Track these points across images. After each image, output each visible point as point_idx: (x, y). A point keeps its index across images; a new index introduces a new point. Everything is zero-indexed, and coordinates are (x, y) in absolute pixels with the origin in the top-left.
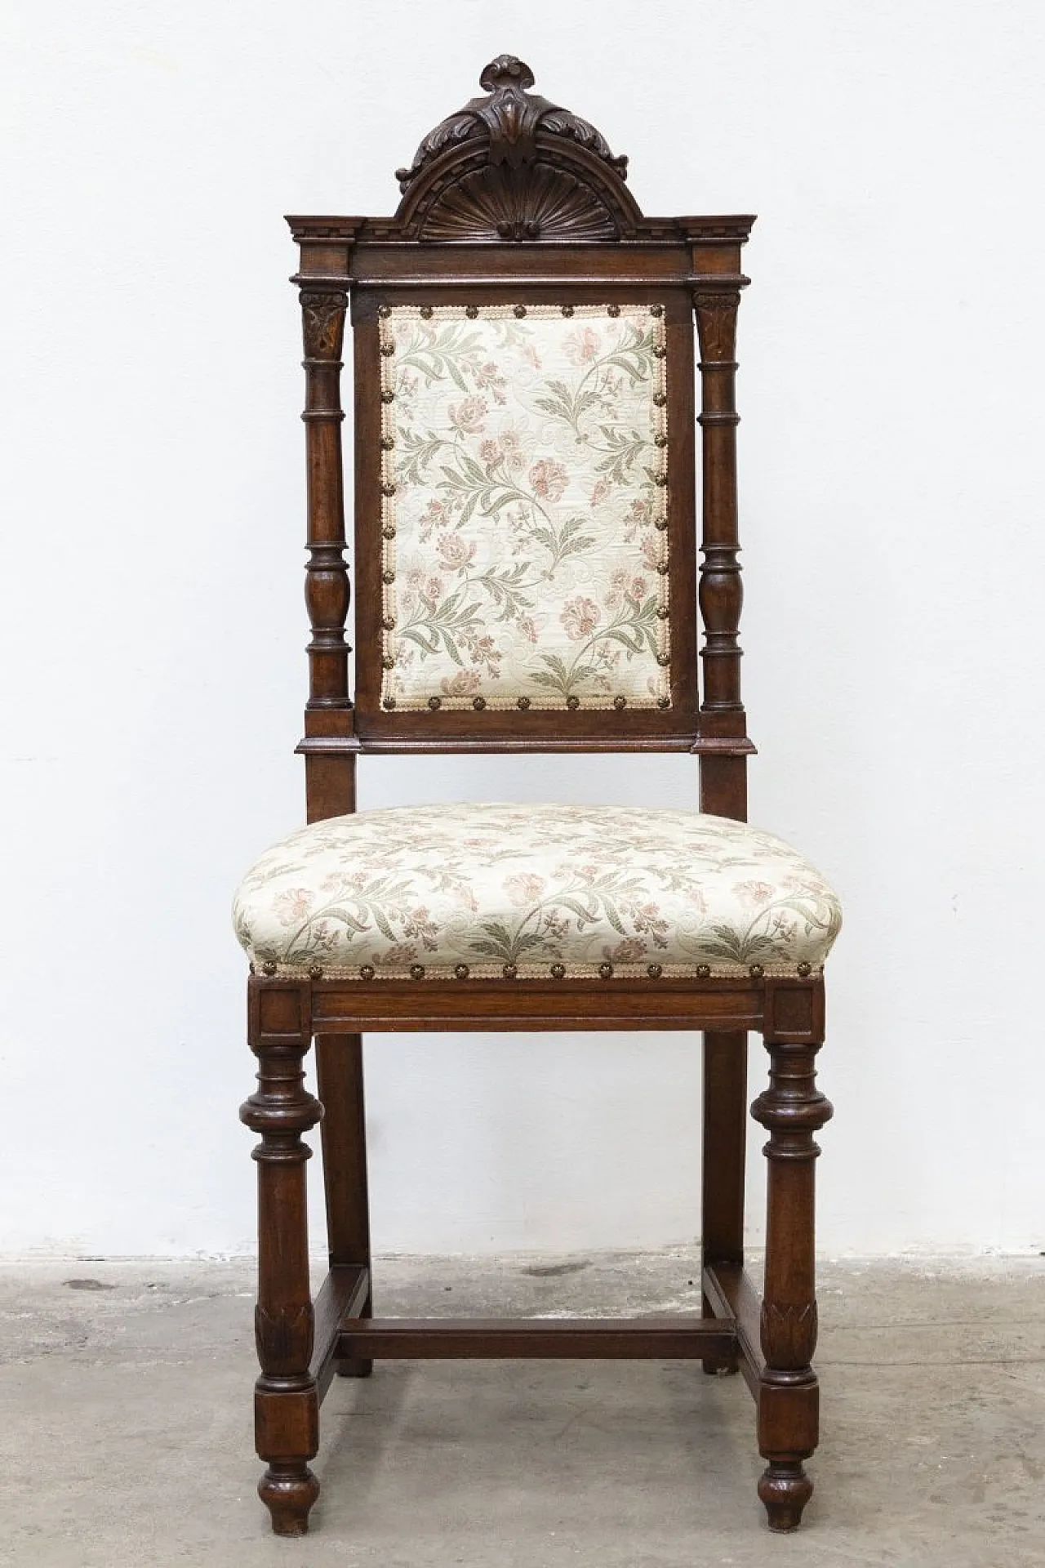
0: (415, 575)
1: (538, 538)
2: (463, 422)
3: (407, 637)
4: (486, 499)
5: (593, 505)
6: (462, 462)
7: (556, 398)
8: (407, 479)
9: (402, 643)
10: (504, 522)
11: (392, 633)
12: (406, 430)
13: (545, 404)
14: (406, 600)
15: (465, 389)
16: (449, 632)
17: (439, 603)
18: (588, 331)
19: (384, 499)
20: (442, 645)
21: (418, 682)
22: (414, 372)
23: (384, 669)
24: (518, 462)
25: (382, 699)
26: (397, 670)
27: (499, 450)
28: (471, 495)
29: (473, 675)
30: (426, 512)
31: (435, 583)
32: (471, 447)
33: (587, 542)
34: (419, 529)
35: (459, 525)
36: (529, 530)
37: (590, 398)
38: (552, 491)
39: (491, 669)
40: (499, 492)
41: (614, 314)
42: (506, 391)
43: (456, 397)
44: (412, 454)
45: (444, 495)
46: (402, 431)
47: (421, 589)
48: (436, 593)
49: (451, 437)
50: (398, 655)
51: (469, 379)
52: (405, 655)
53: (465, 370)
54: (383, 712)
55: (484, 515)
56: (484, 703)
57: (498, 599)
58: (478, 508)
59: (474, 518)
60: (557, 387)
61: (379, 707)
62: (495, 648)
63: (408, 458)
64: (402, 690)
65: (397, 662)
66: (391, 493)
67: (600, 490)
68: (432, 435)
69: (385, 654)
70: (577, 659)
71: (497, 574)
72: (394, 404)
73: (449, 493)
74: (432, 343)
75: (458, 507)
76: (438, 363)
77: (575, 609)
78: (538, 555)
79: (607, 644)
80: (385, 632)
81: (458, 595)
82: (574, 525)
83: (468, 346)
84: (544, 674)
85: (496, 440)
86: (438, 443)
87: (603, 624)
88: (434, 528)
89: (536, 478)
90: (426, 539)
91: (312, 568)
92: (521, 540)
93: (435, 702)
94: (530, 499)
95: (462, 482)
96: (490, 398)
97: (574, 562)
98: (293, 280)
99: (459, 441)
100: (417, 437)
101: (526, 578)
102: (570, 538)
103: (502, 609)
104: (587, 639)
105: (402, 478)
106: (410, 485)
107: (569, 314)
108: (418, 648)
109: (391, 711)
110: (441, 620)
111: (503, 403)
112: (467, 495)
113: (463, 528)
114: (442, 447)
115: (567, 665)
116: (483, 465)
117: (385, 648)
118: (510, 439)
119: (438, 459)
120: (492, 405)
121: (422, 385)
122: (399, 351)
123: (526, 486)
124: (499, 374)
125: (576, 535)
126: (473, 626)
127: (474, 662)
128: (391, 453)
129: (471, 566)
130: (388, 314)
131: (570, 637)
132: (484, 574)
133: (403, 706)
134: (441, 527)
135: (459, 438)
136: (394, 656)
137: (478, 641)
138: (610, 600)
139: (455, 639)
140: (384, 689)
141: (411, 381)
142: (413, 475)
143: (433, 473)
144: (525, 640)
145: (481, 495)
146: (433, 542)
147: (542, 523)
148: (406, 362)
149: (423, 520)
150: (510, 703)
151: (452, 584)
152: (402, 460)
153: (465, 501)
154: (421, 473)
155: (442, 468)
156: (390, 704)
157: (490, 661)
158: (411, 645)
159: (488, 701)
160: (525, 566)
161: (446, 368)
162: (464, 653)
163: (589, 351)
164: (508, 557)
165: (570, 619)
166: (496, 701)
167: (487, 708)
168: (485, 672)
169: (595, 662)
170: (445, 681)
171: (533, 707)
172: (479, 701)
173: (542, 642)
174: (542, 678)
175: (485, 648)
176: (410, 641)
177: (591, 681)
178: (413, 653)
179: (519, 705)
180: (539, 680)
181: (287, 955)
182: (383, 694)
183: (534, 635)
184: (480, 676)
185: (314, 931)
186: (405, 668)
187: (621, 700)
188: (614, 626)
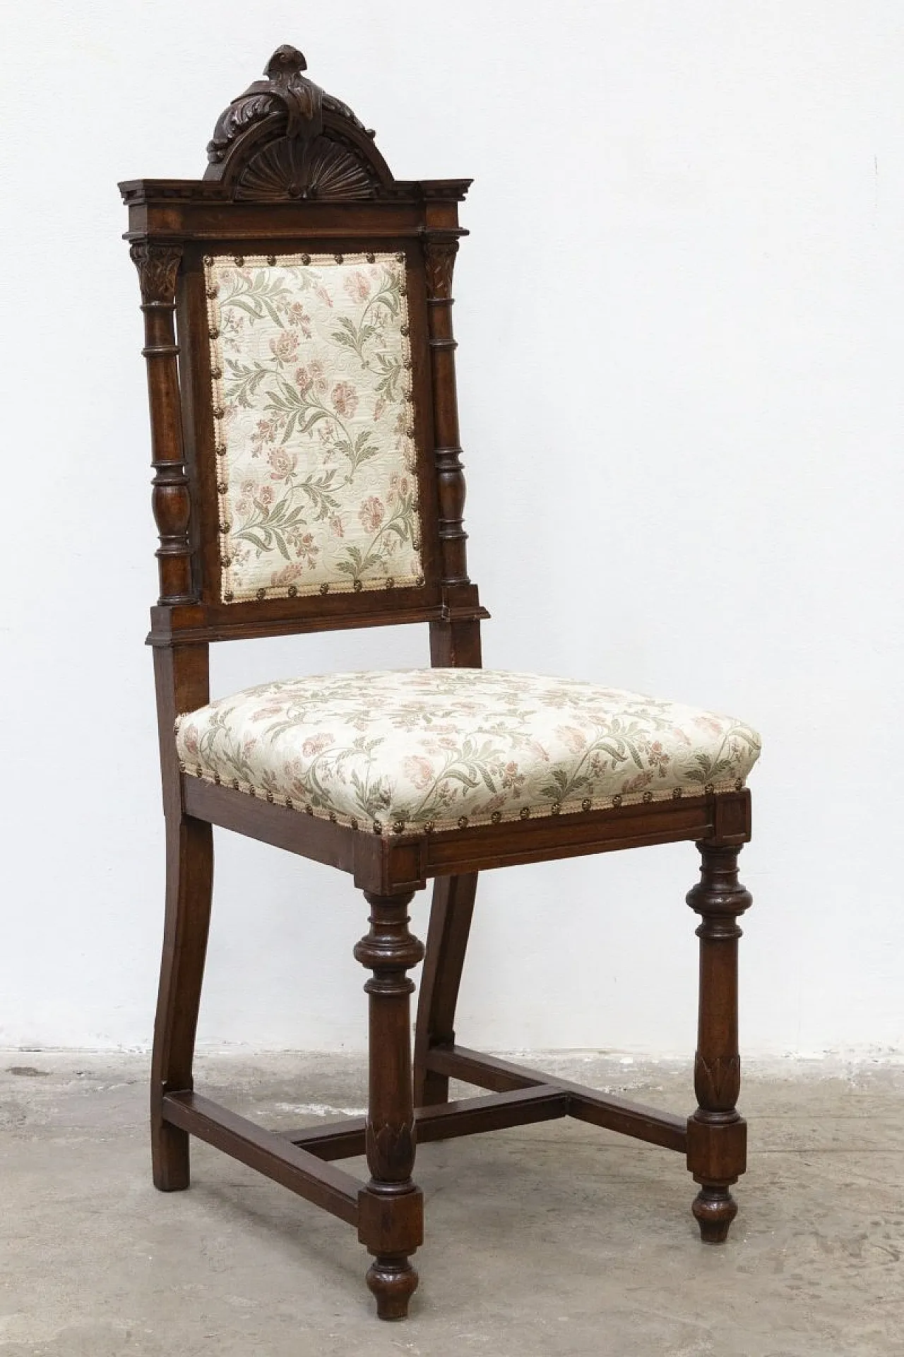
0: (248, 486)
1: (341, 449)
2: (282, 353)
3: (243, 538)
4: (302, 417)
5: (375, 419)
6: (282, 386)
7: (346, 331)
8: (237, 403)
9: (239, 544)
10: (316, 436)
11: (229, 535)
12: (234, 362)
13: (339, 337)
14: (241, 507)
15: (281, 326)
16: (279, 531)
17: (271, 507)
18: (359, 275)
19: (216, 421)
20: (274, 544)
22: (238, 313)
23: (223, 567)
24: (323, 386)
25: (223, 593)
26: (234, 567)
27: (309, 376)
28: (291, 414)
29: (297, 568)
30: (256, 430)
31: (267, 491)
32: (288, 374)
33: (373, 451)
34: (251, 446)
35: (284, 441)
36: (334, 442)
37: (369, 331)
38: (348, 409)
39: (310, 562)
40: (311, 412)
41: (372, 260)
42: (311, 326)
43: (275, 332)
44: (242, 382)
45: (270, 416)
46: (230, 362)
47: (255, 496)
48: (268, 500)
49: (272, 366)
50: (234, 554)
51: (283, 318)
52: (241, 553)
53: (280, 310)
54: (224, 604)
55: (301, 431)
56: (295, 592)
57: (316, 502)
58: (297, 427)
59: (295, 434)
60: (346, 322)
61: (221, 600)
62: (314, 543)
63: (237, 385)
64: (240, 584)
65: (234, 561)
66: (220, 416)
67: (379, 407)
68: (257, 365)
69: (223, 554)
70: (370, 549)
71: (314, 481)
72: (220, 340)
73: (275, 414)
74: (250, 287)
75: (282, 425)
76: (258, 304)
77: (368, 506)
78: (341, 462)
79: (389, 535)
80: (222, 535)
81: (285, 501)
82: (364, 436)
83: (278, 289)
84: (347, 563)
85: (307, 369)
86: (262, 372)
87: (386, 519)
88: (264, 444)
89: (336, 398)
90: (258, 454)
91: (158, 484)
92: (329, 452)
93: (262, 592)
94: (333, 416)
95: (284, 405)
96: (300, 333)
97: (366, 467)
98: (124, 237)
99: (280, 370)
100: (245, 367)
101: (334, 483)
102: (362, 448)
103: (318, 510)
104: (377, 531)
105: (231, 403)
106: (241, 408)
107: (340, 261)
108: (254, 548)
109: (230, 603)
110: (274, 521)
111: (309, 336)
112: (288, 416)
113: (286, 444)
114: (267, 375)
115: (363, 554)
116: (298, 389)
117: (222, 549)
118: (316, 366)
119: (264, 385)
120: (302, 339)
121: (246, 323)
122: (223, 295)
123: (330, 406)
124: (304, 312)
125: (366, 445)
126: (298, 526)
127: (298, 556)
128: (220, 382)
129: (294, 475)
130: (212, 263)
131: (366, 530)
132: (304, 481)
133: (240, 598)
134: (270, 443)
135: (279, 367)
136: (230, 556)
137: (302, 538)
138: (390, 499)
139: (285, 537)
140: (223, 584)
141: (236, 319)
142: (243, 401)
143: (259, 398)
144: (336, 535)
145: (299, 413)
146: (263, 457)
147: (343, 437)
148: (229, 304)
149: (253, 438)
150: (315, 590)
151: (281, 491)
152: (231, 387)
153: (287, 421)
154: (249, 398)
155: (268, 393)
156: (230, 597)
157: (310, 555)
158: (247, 545)
159: (300, 589)
160: (333, 472)
161: (264, 307)
162: (292, 550)
163: (364, 292)
164: (321, 467)
165: (366, 516)
166: (306, 588)
167: (298, 595)
168: (305, 564)
169: (381, 550)
170: (275, 574)
171: (330, 592)
172: (293, 589)
173: (347, 536)
174: (343, 567)
175: (307, 544)
176: (246, 541)
177: (376, 566)
178: (248, 552)
179: (321, 591)
180: (342, 569)
181: (416, 814)
182: (223, 589)
183: (341, 531)
184: (301, 568)
185: (439, 791)
186: (242, 565)
187: (391, 581)
188: (392, 519)
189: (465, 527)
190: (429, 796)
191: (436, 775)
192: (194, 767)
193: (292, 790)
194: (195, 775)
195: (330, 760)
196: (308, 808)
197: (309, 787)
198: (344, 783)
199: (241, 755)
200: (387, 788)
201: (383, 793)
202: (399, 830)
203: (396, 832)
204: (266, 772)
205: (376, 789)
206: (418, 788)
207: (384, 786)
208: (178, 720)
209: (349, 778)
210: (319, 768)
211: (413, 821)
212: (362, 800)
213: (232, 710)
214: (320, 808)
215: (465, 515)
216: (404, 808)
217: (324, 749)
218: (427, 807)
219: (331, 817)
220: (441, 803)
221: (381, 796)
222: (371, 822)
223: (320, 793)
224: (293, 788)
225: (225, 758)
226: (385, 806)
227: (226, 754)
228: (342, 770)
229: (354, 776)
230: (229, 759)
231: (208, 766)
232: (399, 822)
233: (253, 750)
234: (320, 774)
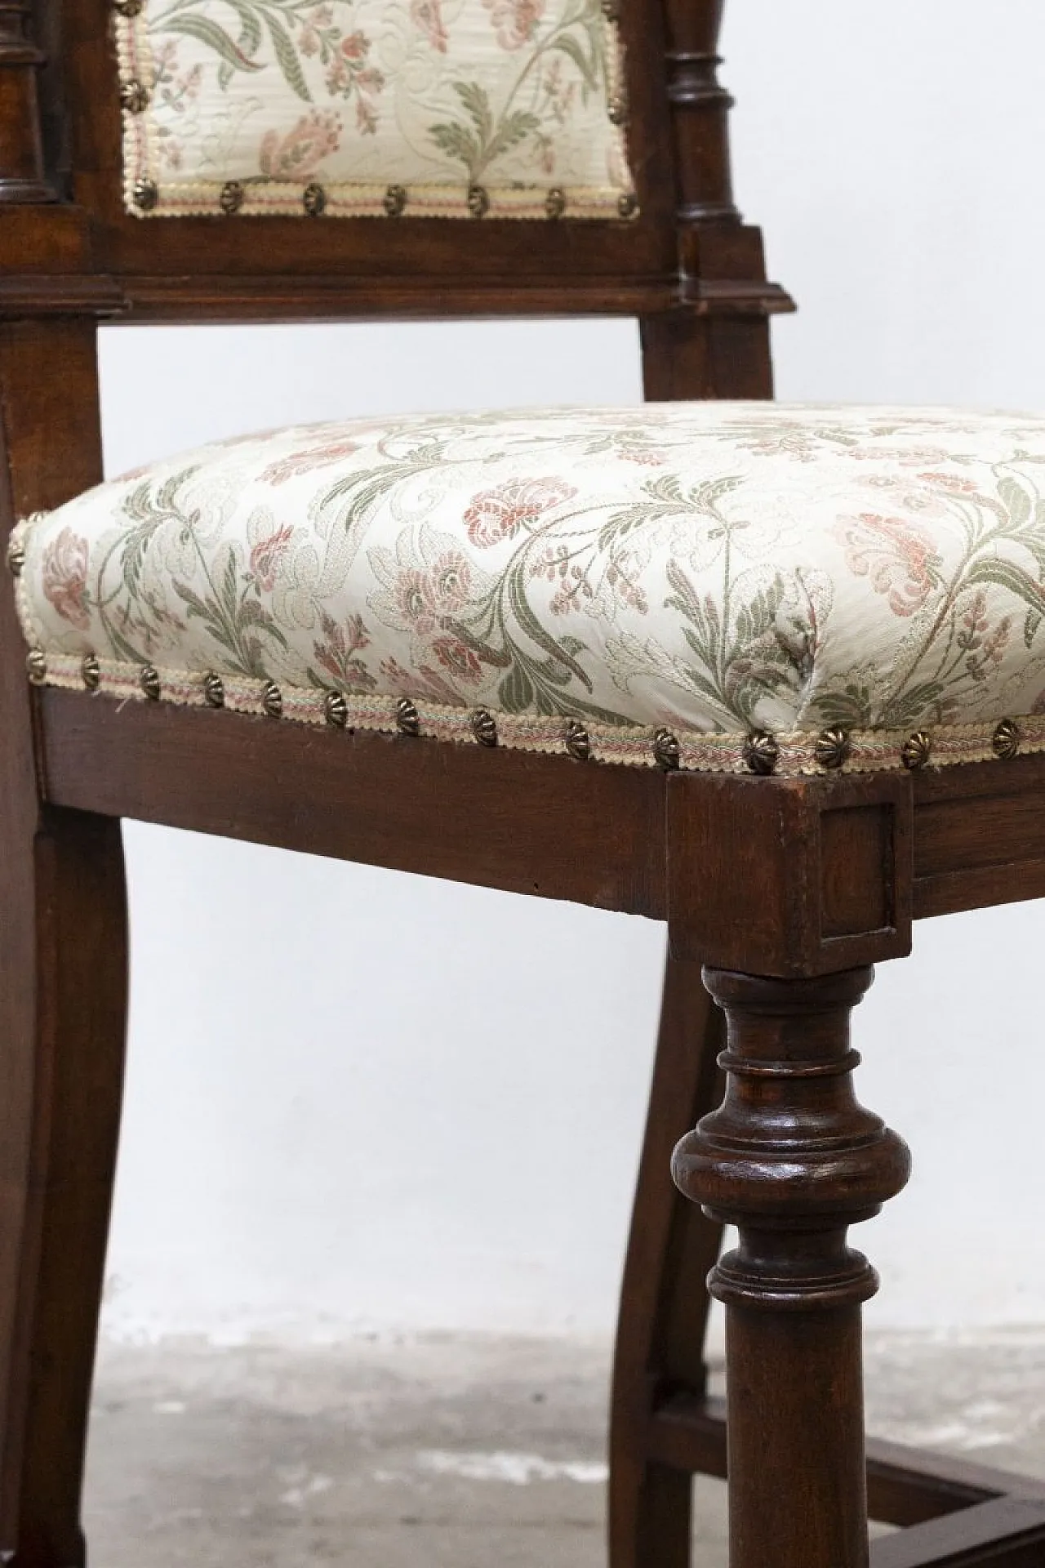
3: (181, 30)
9: (169, 47)
11: (140, 23)
16: (279, 16)
20: (266, 52)
21: (215, 142)
23: (125, 112)
25: (128, 184)
26: (158, 113)
29: (328, 126)
39: (363, 113)
50: (157, 77)
52: (176, 74)
54: (133, 217)
56: (321, 201)
61: (124, 205)
62: (373, 59)
64: (176, 162)
65: (156, 95)
69: (124, 74)
70: (512, 97)
79: (557, 64)
80: (120, 20)
84: (455, 126)
87: (549, 20)
93: (234, 192)
104: (530, 45)
108: (211, 58)
109: (149, 214)
115: (495, 107)
117: (122, 60)
127: (332, 93)
131: (502, 41)
133: (174, 203)
136: (146, 80)
137: (339, 42)
139: (295, 34)
140: (130, 159)
144: (426, 43)
150: (372, 201)
156: (149, 197)
157: (364, 94)
158: (191, 52)
159: (335, 194)
162: (314, 70)
166: (348, 194)
167: (329, 210)
168: (349, 119)
169: (539, 104)
170: (270, 138)
171: (409, 211)
172: (316, 196)
173: (459, 50)
174: (448, 137)
175: (353, 60)
176: (190, 40)
177: (525, 149)
178: (197, 70)
179: (386, 204)
180: (442, 143)
181: (891, 704)
182: (128, 172)
183: (441, 33)
184: (340, 127)
185: (960, 626)
186: (179, 107)
187: (557, 198)
188: (563, 25)
189: (725, 77)
190: (930, 640)
191: (947, 571)
192: (74, 663)
193: (426, 670)
194: (80, 685)
195: (573, 545)
196: (483, 725)
197: (496, 643)
198: (641, 607)
199: (241, 585)
200: (802, 610)
201: (788, 628)
202: (834, 757)
203: (824, 762)
204: (329, 626)
205: (763, 615)
206: (901, 612)
207: (794, 605)
208: (19, 531)
209: (656, 589)
210: (535, 570)
211: (876, 728)
212: (710, 661)
213: (191, 471)
214: (529, 716)
215: (726, 45)
216: (852, 681)
217: (545, 517)
218: (921, 678)
219: (570, 741)
220: (961, 668)
221: (781, 637)
222: (735, 735)
223: (540, 654)
224: (433, 662)
225: (179, 607)
226: (792, 674)
227: (185, 594)
228: (629, 566)
229: (677, 579)
230: (197, 609)
231: (122, 648)
232: (834, 730)
233: (285, 563)
234: (540, 592)
